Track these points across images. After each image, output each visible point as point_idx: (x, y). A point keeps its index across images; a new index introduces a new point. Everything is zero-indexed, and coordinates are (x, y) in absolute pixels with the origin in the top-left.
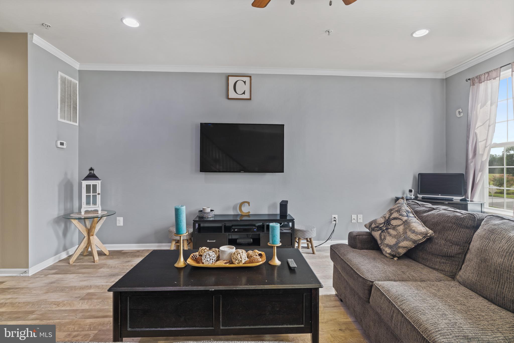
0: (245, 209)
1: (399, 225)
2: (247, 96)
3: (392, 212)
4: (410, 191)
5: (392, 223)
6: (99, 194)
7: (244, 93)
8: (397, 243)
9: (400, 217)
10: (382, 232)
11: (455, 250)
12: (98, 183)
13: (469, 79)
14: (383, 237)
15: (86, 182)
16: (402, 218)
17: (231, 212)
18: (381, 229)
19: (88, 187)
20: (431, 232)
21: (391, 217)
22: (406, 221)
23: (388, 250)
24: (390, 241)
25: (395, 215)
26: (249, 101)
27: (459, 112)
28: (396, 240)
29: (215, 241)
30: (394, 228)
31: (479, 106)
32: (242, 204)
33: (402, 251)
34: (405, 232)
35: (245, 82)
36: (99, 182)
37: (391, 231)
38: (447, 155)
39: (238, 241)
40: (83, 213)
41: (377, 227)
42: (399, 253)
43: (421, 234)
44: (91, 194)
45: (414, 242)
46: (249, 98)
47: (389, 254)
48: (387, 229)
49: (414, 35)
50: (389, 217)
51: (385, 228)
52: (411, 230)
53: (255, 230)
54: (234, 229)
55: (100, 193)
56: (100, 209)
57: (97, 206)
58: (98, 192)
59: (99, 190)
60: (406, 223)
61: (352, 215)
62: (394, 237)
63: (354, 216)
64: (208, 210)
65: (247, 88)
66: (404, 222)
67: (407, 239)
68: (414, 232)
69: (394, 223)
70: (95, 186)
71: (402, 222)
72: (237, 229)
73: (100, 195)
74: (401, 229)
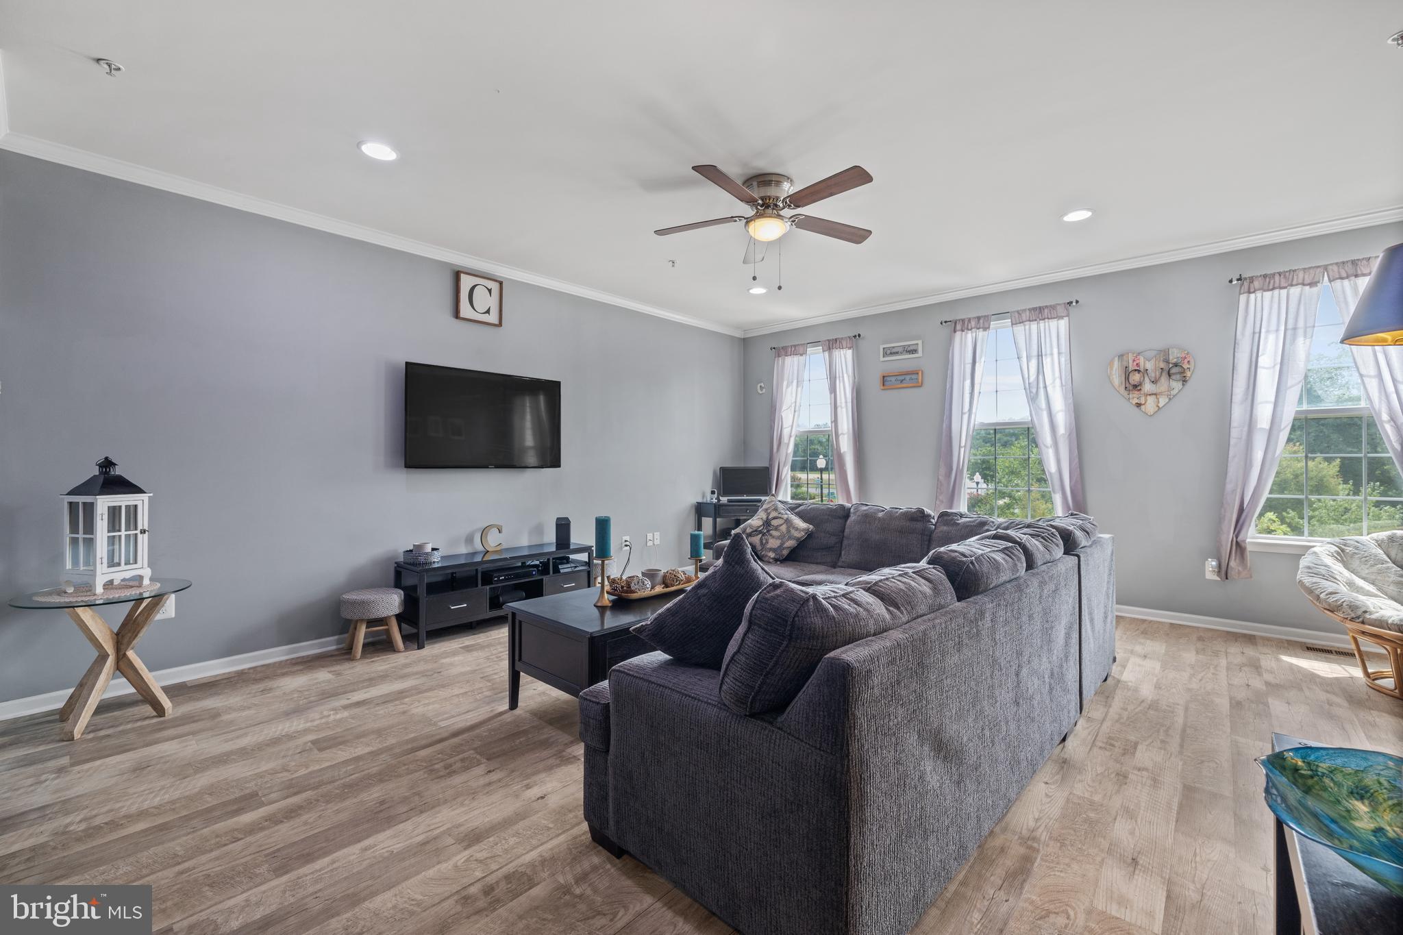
0: (493, 540)
1: (781, 525)
2: (493, 318)
3: (769, 511)
4: (713, 492)
5: (772, 524)
6: (143, 532)
7: (488, 312)
8: (782, 544)
9: (780, 515)
10: (763, 535)
11: (833, 540)
12: (141, 501)
13: (774, 348)
14: (764, 541)
15: (108, 500)
16: (782, 516)
17: (463, 550)
18: (760, 532)
19: (114, 512)
20: (811, 526)
21: (770, 517)
22: (787, 519)
23: (772, 555)
24: (773, 543)
25: (773, 514)
26: (497, 329)
27: (761, 386)
28: (780, 541)
29: (465, 605)
30: (776, 528)
31: (785, 383)
32: (484, 532)
33: (785, 552)
34: (789, 531)
35: (490, 291)
36: (145, 497)
37: (774, 533)
38: (744, 443)
39: (501, 599)
40: (99, 589)
41: (756, 531)
42: (782, 555)
43: (803, 530)
44: (123, 533)
45: (798, 539)
46: (497, 322)
47: (773, 559)
48: (768, 531)
49: (751, 291)
50: (767, 517)
51: (765, 531)
52: (794, 528)
53: (534, 573)
54: (499, 578)
55: (146, 527)
56: (147, 573)
57: (139, 565)
58: (140, 527)
59: (143, 521)
60: (788, 521)
61: (648, 534)
62: (778, 538)
63: (650, 536)
64: (428, 549)
65: (493, 302)
66: (786, 521)
67: (790, 538)
68: (797, 529)
69: (775, 523)
70: (133, 511)
71: (783, 521)
72: (504, 576)
73: (146, 535)
74: (784, 528)
